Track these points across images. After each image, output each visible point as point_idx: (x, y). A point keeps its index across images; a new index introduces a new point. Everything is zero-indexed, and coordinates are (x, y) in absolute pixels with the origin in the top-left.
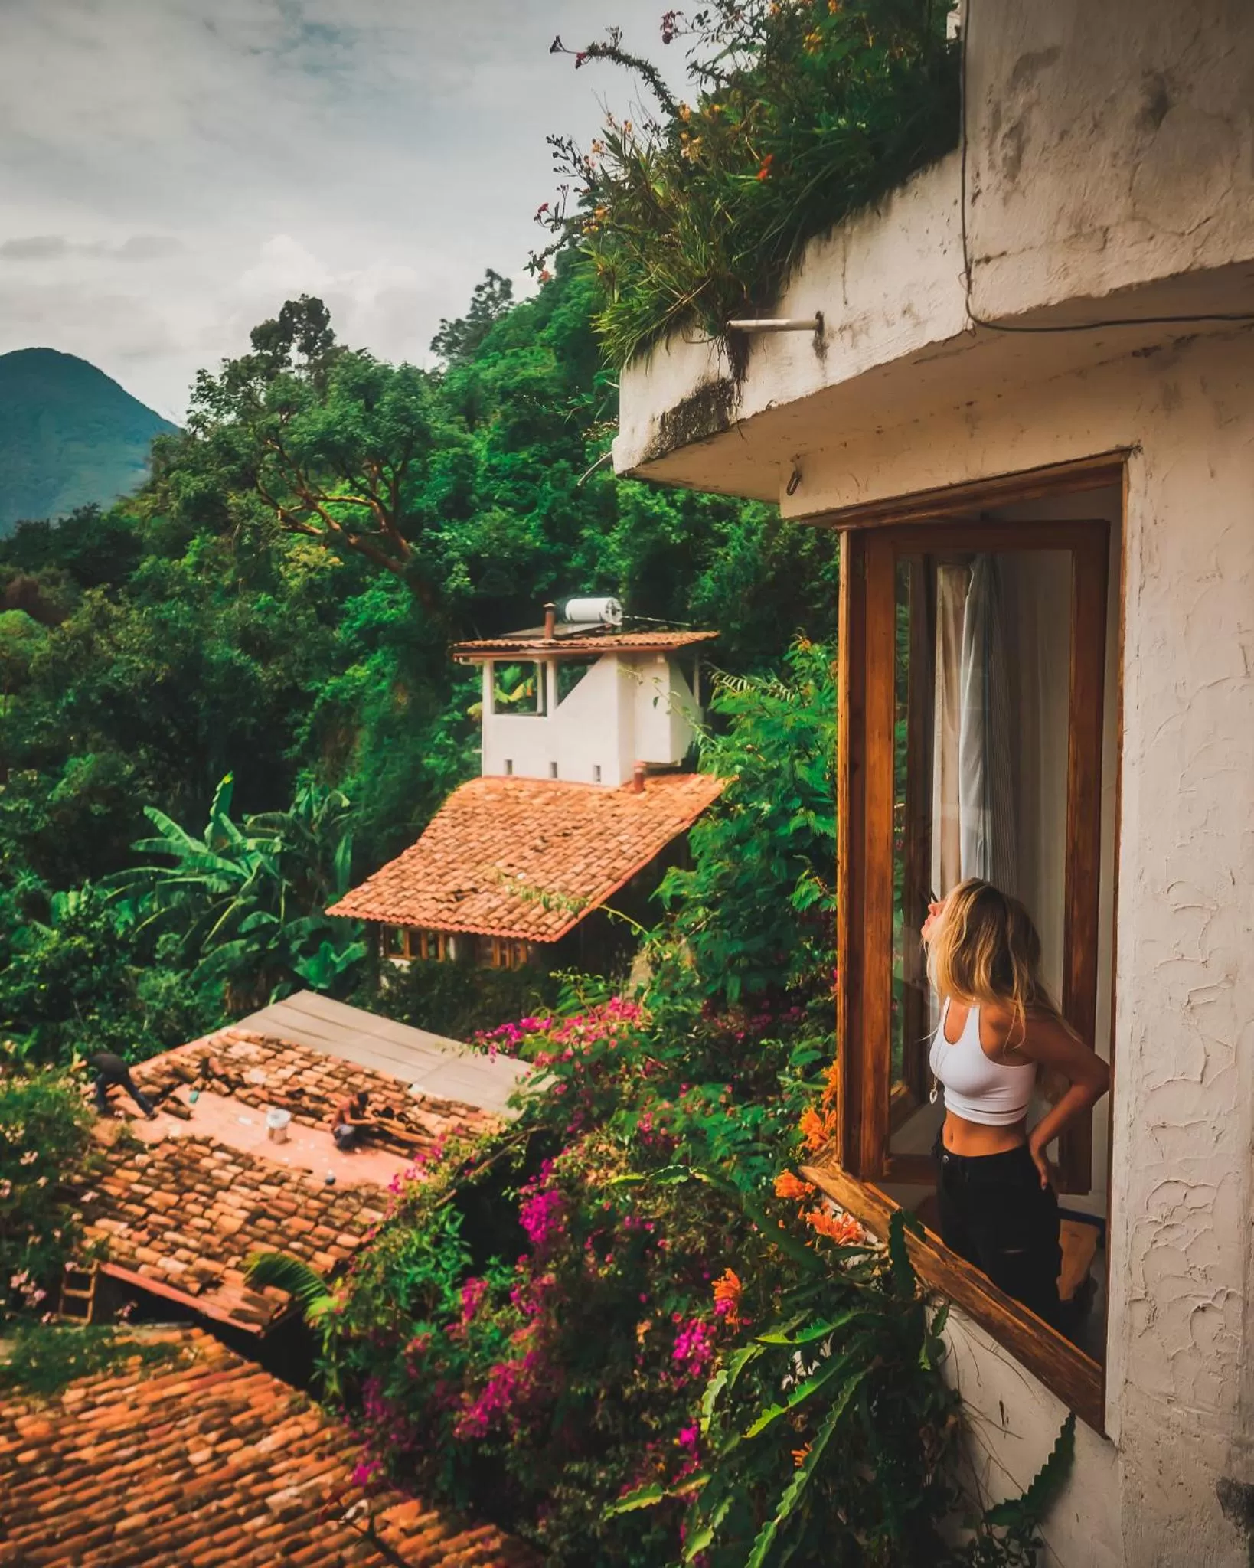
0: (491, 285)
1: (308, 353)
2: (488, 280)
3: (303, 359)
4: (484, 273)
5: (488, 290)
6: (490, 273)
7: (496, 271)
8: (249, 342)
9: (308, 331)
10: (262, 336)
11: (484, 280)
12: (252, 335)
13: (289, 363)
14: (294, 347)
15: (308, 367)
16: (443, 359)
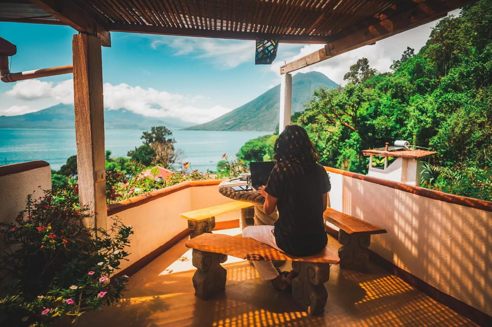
0: (408, 51)
1: (362, 71)
2: (407, 50)
3: (361, 72)
4: (407, 48)
5: (407, 52)
6: (409, 48)
7: (410, 47)
8: (349, 69)
9: (363, 65)
10: (352, 68)
11: (406, 50)
12: (350, 68)
13: (358, 73)
14: (360, 69)
15: (363, 74)
16: (393, 70)
